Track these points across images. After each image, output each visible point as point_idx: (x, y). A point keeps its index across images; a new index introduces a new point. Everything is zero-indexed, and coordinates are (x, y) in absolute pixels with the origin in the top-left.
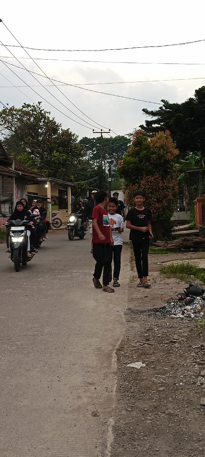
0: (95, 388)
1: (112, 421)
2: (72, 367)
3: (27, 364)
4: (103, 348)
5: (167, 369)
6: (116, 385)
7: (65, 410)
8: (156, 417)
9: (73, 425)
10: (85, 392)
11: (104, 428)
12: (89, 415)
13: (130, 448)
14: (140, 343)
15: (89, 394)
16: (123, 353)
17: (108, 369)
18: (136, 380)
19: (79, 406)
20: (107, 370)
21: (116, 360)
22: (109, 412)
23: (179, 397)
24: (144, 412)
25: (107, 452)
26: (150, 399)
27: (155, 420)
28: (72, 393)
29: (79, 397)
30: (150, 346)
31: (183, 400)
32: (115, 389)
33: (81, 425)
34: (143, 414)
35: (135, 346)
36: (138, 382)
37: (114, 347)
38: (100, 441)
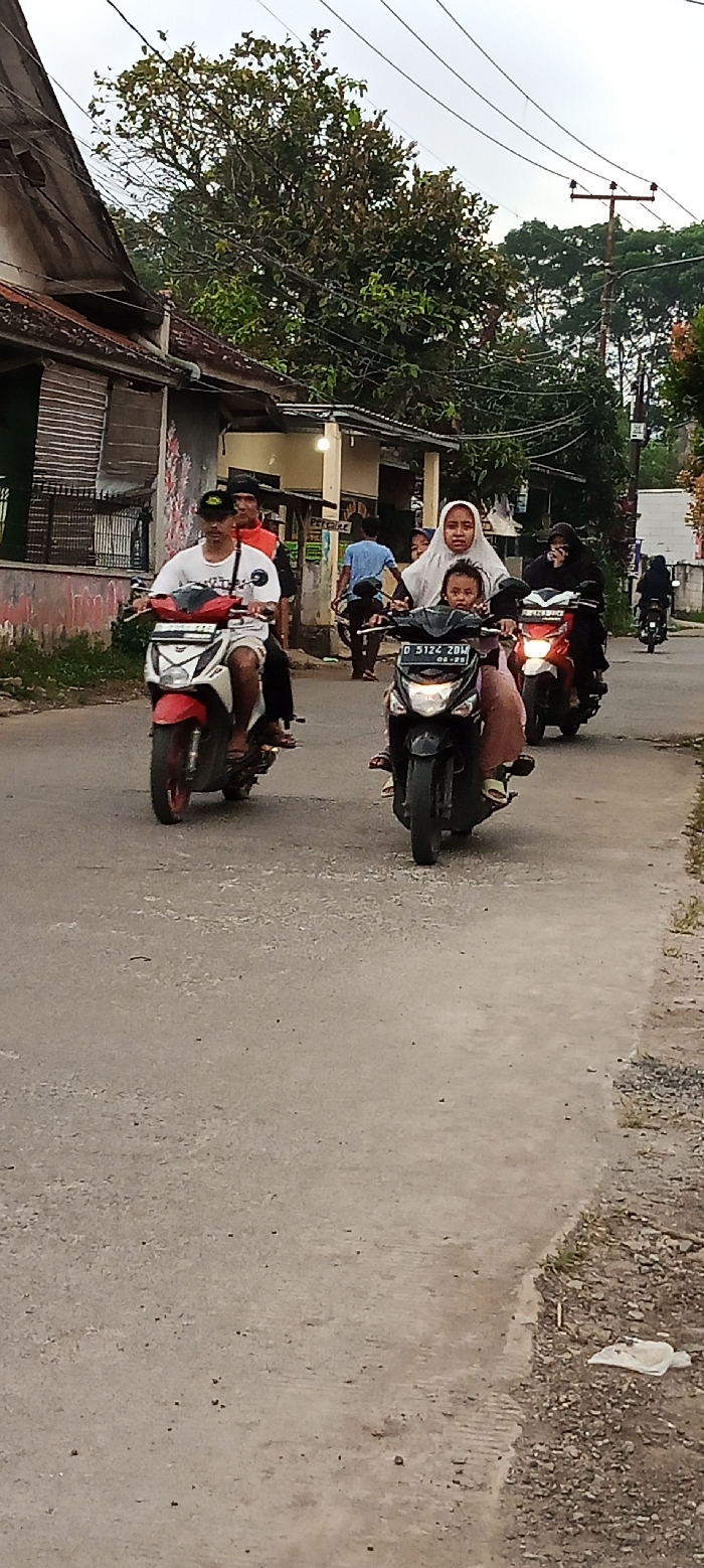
0: (399, 1462)
2: (297, 1336)
3: (70, 1299)
4: (479, 1251)
6: (513, 1453)
10: (338, 1475)
14: (675, 1242)
15: (358, 1490)
16: (578, 1285)
17: (484, 1363)
18: (624, 1433)
19: (294, 1552)
20: (476, 1368)
21: (533, 1318)
28: (269, 1472)
29: (304, 1502)
32: (500, 1476)
35: (645, 1252)
36: (629, 1445)
37: (535, 1247)
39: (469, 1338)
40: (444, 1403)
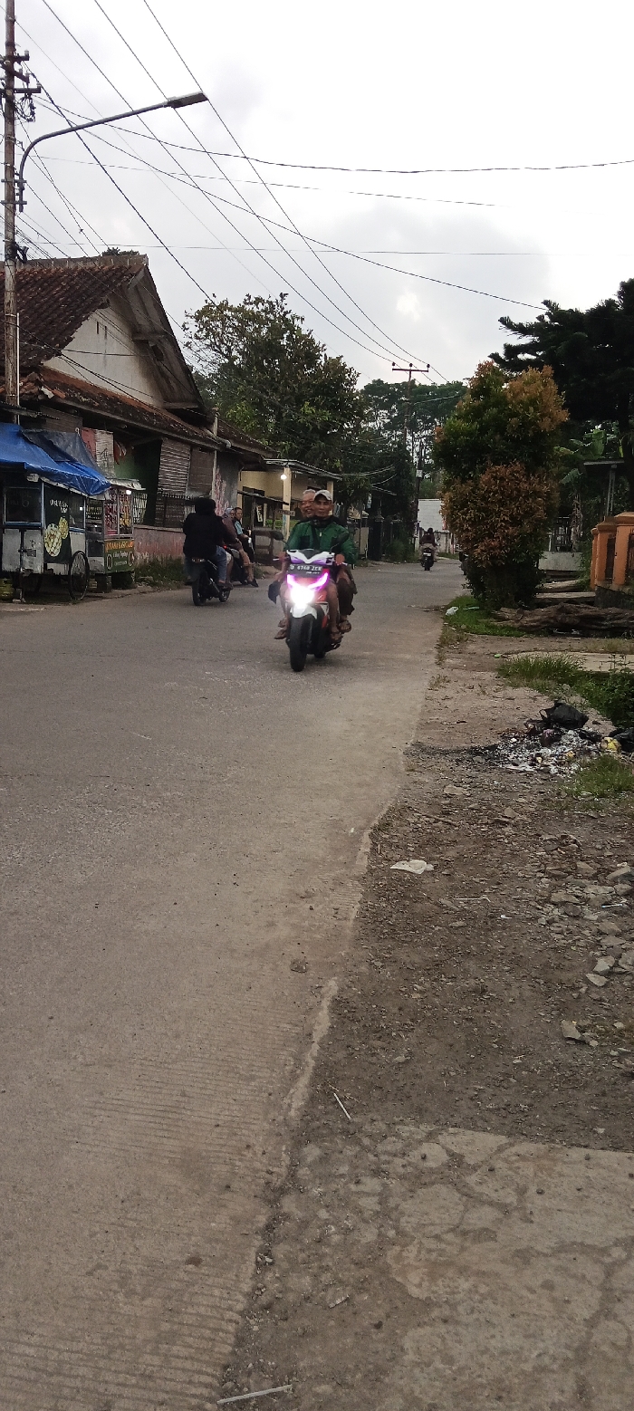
0: (311, 909)
1: (332, 986)
2: (269, 856)
3: (174, 840)
4: (346, 822)
5: (477, 880)
6: (359, 905)
7: (233, 951)
8: (434, 988)
9: (244, 988)
11: (312, 1000)
12: (285, 968)
13: (362, 1053)
14: (427, 819)
15: (294, 920)
16: (387, 836)
17: (347, 868)
18: (406, 897)
19: (267, 946)
20: (344, 870)
21: (368, 850)
22: (331, 966)
23: (495, 947)
24: (408, 974)
25: (308, 1059)
26: (429, 944)
27: (429, 994)
28: (257, 912)
29: (271, 925)
30: (448, 826)
31: (502, 954)
32: (353, 916)
33: (262, 987)
34: (406, 978)
35: (415, 823)
36: (407, 902)
37: (369, 821)
38: (298, 1029)
39: (341, 858)
40: (330, 884)
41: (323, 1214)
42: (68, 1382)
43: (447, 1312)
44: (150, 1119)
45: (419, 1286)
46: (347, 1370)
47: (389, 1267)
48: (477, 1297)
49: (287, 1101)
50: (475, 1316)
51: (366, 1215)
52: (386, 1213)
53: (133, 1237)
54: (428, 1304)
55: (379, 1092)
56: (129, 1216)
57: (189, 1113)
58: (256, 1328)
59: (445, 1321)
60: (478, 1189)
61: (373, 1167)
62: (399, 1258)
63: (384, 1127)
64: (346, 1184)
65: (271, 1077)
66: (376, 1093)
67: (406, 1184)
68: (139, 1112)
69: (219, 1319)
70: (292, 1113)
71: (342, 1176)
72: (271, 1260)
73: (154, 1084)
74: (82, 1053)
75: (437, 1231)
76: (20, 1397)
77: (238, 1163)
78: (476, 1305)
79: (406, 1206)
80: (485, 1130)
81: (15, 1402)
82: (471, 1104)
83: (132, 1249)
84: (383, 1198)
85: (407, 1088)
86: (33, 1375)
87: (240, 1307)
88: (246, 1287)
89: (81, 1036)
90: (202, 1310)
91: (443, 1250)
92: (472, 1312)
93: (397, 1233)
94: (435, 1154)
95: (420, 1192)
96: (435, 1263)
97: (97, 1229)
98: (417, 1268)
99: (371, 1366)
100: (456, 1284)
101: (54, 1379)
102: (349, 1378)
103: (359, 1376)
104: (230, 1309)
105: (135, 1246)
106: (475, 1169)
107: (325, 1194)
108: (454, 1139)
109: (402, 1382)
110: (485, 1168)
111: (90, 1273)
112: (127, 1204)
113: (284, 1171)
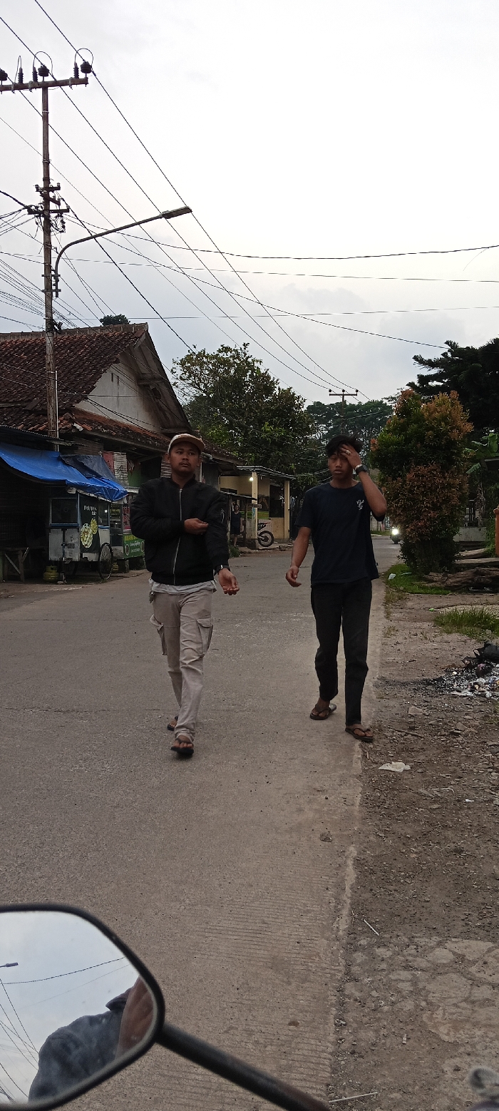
0: (327, 798)
1: (353, 851)
2: (289, 762)
4: (340, 736)
5: (444, 775)
6: (360, 795)
7: (277, 829)
8: (425, 850)
9: (290, 853)
10: (310, 802)
11: (340, 860)
12: (316, 838)
13: (382, 894)
14: (400, 733)
15: (316, 806)
16: (372, 746)
17: (347, 770)
18: (393, 789)
19: (300, 824)
20: (345, 771)
21: (360, 756)
22: (349, 837)
23: (465, 821)
24: (406, 840)
25: (345, 898)
26: (416, 821)
27: (423, 854)
28: (288, 802)
29: (300, 810)
30: (416, 738)
31: (471, 826)
32: (358, 800)
33: (302, 852)
34: (404, 844)
35: (391, 736)
36: (395, 792)
38: (334, 880)
40: (337, 781)
41: (374, 993)
42: (227, 1095)
43: (469, 1049)
44: (244, 938)
45: (448, 1034)
46: (409, 1085)
47: (425, 1024)
48: (488, 1039)
49: (335, 925)
50: (488, 1051)
51: (404, 993)
52: (417, 992)
53: (250, 1010)
54: (455, 1045)
55: (399, 918)
56: (244, 997)
57: (270, 933)
58: (343, 1062)
59: (469, 1054)
60: (477, 975)
61: (403, 964)
62: (431, 1018)
63: (407, 940)
64: (387, 975)
65: (321, 910)
66: (397, 919)
67: (429, 974)
68: (236, 933)
69: (318, 1058)
70: (341, 933)
71: (383, 970)
72: (344, 1023)
73: (241, 916)
74: (188, 898)
75: (455, 1001)
76: (199, 1103)
77: (310, 964)
78: (488, 1044)
79: (429, 987)
80: (476, 939)
81: (196, 1106)
82: (463, 923)
83: (251, 1018)
84: (414, 982)
85: (417, 915)
86: (204, 1091)
87: (330, 1050)
88: (332, 1038)
89: (184, 887)
90: (306, 1053)
91: (461, 1013)
92: (486, 1049)
93: (428, 1004)
94: (443, 955)
95: (439, 977)
96: (456, 1020)
97: (225, 1006)
98: (444, 1024)
99: (424, 1082)
100: (473, 1033)
101: (219, 1093)
102: (410, 1089)
103: (417, 1087)
104: (323, 1051)
105: (252, 1015)
106: (474, 962)
107: (373, 982)
108: (456, 945)
109: (446, 1090)
110: (481, 963)
111: (226, 1032)
112: (241, 990)
113: (342, 968)
